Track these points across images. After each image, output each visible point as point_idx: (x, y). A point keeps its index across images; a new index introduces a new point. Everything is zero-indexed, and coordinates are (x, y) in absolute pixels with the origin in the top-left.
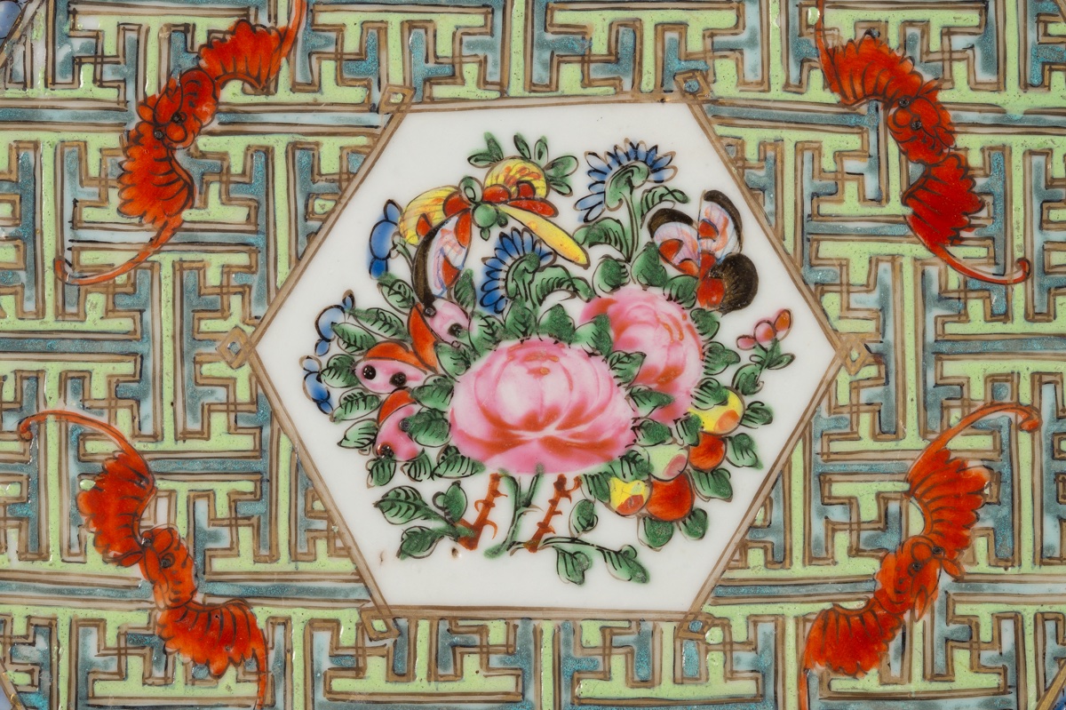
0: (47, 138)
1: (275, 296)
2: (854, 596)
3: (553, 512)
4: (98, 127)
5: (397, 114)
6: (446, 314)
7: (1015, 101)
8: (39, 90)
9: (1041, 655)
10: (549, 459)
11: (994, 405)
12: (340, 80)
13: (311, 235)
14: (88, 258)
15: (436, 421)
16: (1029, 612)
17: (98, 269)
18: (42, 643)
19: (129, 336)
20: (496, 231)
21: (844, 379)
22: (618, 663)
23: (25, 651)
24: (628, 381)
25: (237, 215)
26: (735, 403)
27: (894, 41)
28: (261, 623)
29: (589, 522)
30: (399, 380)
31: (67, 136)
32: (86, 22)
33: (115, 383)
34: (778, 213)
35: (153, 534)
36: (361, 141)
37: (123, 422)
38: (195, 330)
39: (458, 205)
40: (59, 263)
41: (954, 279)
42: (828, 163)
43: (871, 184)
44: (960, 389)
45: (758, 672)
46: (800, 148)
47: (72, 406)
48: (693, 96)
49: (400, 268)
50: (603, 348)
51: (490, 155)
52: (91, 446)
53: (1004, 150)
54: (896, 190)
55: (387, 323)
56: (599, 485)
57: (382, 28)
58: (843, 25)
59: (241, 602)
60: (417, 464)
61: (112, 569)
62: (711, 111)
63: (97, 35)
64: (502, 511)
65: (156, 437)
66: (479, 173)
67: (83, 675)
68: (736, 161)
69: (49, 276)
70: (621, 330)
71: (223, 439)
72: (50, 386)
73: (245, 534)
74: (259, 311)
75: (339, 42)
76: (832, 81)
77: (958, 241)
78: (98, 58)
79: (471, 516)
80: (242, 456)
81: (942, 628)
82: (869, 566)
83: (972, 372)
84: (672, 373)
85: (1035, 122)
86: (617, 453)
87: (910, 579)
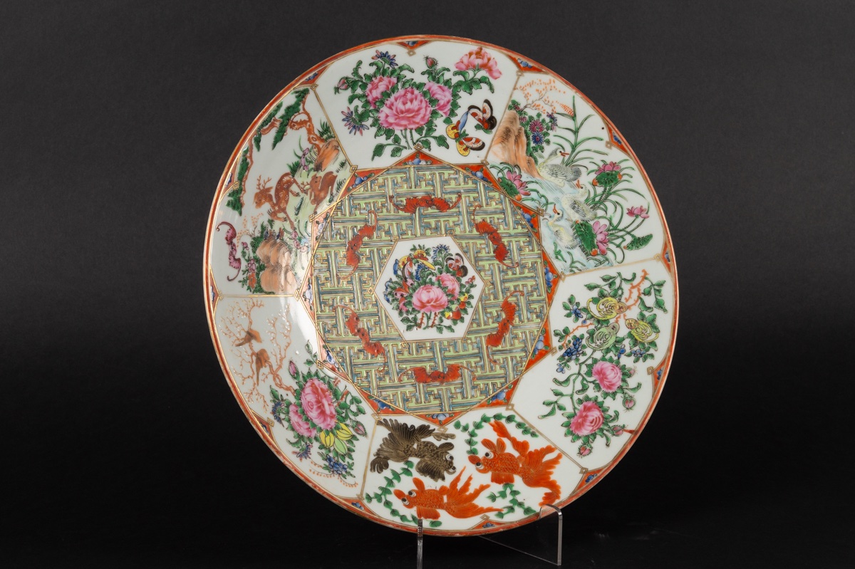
0: (332, 250)
1: (377, 280)
3: (435, 320)
4: (341, 247)
5: (396, 242)
6: (410, 281)
7: (512, 232)
8: (329, 240)
9: (530, 340)
10: (433, 309)
11: (515, 291)
12: (385, 236)
13: (382, 267)
14: (342, 274)
15: (410, 303)
16: (527, 331)
17: (344, 276)
18: (342, 353)
19: (351, 290)
20: (417, 264)
21: (486, 289)
22: (451, 348)
23: (340, 354)
24: (445, 292)
25: (368, 264)
26: (466, 295)
27: (489, 221)
28: (383, 346)
29: (442, 321)
30: (402, 295)
31: (336, 250)
32: (337, 226)
33: (350, 299)
34: (470, 255)
35: (360, 329)
36: (390, 247)
38: (363, 287)
39: (410, 259)
40: (337, 275)
43: (487, 249)
44: (508, 289)
45: (478, 348)
46: (473, 243)
48: (451, 234)
49: (400, 273)
50: (440, 286)
51: (414, 249)
53: (511, 241)
55: (399, 284)
56: (443, 313)
57: (392, 225)
58: (479, 219)
59: (378, 342)
60: (407, 312)
62: (455, 237)
63: (339, 229)
64: (425, 320)
66: (412, 253)
67: (351, 359)
68: (461, 247)
69: (335, 278)
70: (443, 282)
71: (371, 309)
72: (338, 301)
73: (378, 328)
74: (374, 283)
75: (384, 228)
76: (478, 230)
77: (505, 260)
78: (339, 234)
79: (419, 321)
80: (375, 312)
81: (512, 336)
82: (496, 325)
83: (511, 285)
84: (454, 290)
85: (516, 235)
86: (445, 307)
87: (504, 327)
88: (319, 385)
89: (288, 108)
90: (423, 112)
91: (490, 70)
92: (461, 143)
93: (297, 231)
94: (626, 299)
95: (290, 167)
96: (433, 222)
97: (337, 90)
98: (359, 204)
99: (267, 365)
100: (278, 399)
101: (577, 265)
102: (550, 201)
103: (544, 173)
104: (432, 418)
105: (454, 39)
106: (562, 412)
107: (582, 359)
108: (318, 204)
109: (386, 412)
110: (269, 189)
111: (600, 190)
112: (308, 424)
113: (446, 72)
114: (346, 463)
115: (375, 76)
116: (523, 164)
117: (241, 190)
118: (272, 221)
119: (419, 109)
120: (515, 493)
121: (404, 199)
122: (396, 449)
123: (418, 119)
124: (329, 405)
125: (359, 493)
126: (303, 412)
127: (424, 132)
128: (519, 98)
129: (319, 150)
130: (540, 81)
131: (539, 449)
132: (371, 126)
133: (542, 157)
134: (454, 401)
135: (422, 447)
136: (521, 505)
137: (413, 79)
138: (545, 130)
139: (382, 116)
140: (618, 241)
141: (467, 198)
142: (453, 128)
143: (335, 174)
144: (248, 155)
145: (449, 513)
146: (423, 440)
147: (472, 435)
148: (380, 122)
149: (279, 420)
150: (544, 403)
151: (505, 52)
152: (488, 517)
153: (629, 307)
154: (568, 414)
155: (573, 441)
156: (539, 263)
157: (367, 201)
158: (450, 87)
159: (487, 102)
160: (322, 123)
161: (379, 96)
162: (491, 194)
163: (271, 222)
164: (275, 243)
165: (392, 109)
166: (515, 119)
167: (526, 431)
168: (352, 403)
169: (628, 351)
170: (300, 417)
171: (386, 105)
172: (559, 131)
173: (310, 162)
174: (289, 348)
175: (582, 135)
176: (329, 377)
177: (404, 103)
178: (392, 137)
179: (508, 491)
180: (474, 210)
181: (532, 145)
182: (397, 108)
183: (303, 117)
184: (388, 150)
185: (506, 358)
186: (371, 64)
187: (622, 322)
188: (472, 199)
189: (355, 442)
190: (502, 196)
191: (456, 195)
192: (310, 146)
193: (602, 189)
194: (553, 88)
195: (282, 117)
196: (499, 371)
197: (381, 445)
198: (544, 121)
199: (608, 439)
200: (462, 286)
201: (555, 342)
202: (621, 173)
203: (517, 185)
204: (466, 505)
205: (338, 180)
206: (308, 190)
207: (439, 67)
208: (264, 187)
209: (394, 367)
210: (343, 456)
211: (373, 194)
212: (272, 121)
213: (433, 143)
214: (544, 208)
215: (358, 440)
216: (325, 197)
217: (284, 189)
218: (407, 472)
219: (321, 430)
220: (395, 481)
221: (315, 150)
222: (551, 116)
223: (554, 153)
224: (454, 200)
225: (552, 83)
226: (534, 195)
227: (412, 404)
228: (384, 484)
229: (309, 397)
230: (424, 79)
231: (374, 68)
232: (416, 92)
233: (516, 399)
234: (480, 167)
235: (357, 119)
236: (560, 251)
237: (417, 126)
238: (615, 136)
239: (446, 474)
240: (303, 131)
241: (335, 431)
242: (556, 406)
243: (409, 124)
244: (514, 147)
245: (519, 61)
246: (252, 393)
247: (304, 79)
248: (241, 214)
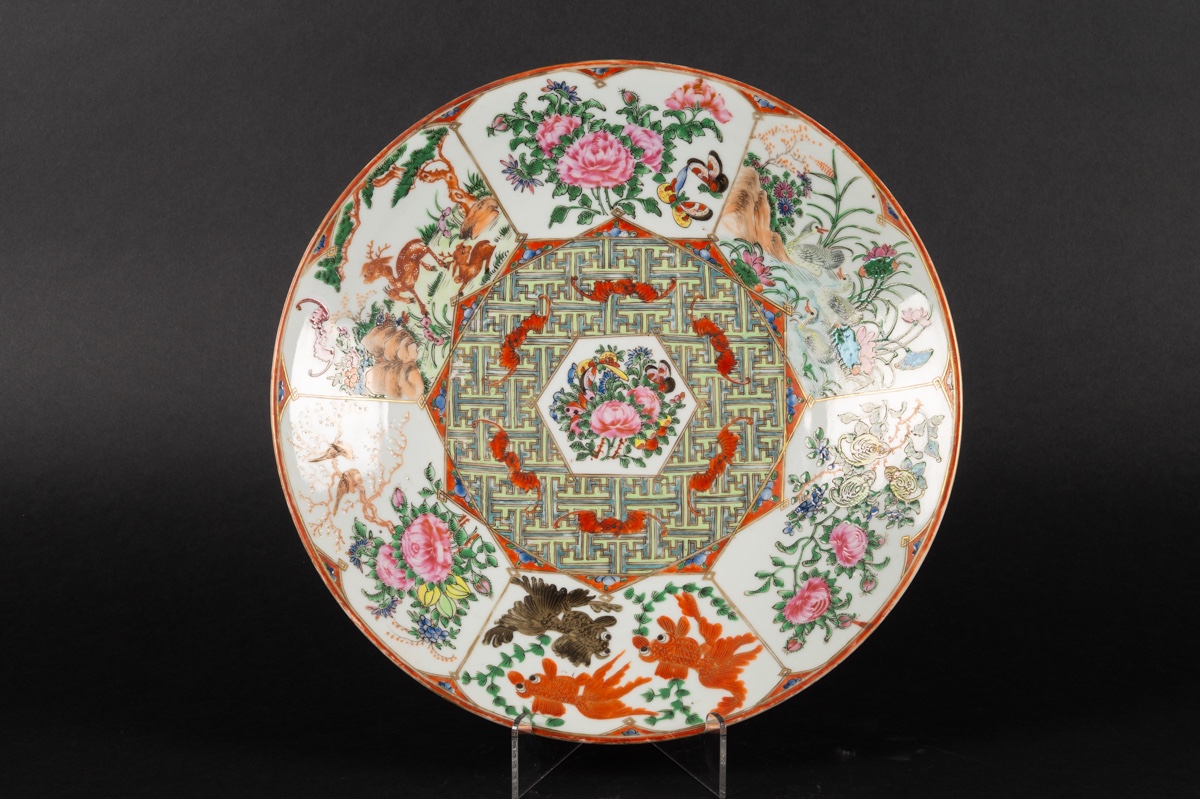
0: (480, 345)
1: (542, 389)
2: (703, 470)
3: (619, 448)
4: (494, 342)
5: (575, 339)
6: (589, 394)
7: (745, 335)
8: (478, 332)
9: (754, 486)
10: (618, 434)
11: (741, 417)
12: (560, 330)
13: (552, 372)
14: (491, 378)
15: (586, 423)
16: (750, 474)
17: (494, 381)
18: (478, 483)
19: (502, 400)
20: (603, 371)
21: (699, 411)
22: (637, 489)
23: (474, 485)
24: (640, 412)
25: (532, 367)
26: (669, 418)
27: (712, 319)
28: (538, 478)
29: (629, 451)
30: (576, 412)
31: (486, 345)
32: (491, 314)
33: (498, 413)
34: (681, 366)
35: (509, 453)
36: (566, 347)
37: (501, 423)
38: (520, 398)
39: (592, 364)
40: (483, 379)
41: (729, 383)
42: (694, 352)
43: (706, 357)
44: (731, 413)
45: (676, 491)
46: (686, 348)
47: (487, 418)
48: (657, 334)
49: (576, 382)
50: (633, 403)
51: (601, 350)
52: (492, 429)
53: (742, 348)
54: (713, 359)
55: (573, 397)
56: (632, 441)
57: (571, 316)
58: (698, 315)
59: (533, 472)
60: (581, 435)
61: (497, 463)
62: (662, 338)
63: (494, 318)
64: (605, 448)
65: (509, 427)
66: (598, 355)
67: (490, 492)
68: (669, 352)
69: (481, 383)
70: (638, 398)
71: (528, 428)
72: (481, 413)
73: (534, 454)
74: (538, 393)
75: (560, 320)
76: (695, 330)
77: (730, 373)
78: (494, 324)
79: (596, 449)
80: (533, 433)
81: (727, 478)
82: (707, 462)
83: (735, 409)
84: (652, 410)
85: (751, 341)
86: (637, 432)
87: (718, 465)
88: (435, 523)
89: (416, 153)
90: (622, 164)
91: (715, 111)
92: (679, 210)
93: (431, 316)
94: (890, 438)
95: (421, 231)
96: (631, 315)
97: (491, 131)
98: (526, 286)
99: (356, 489)
100: (364, 536)
101: (831, 386)
102: (801, 296)
103: (795, 256)
104: (594, 581)
105: (662, 66)
106: (779, 588)
107: (820, 517)
108: (465, 283)
109: (530, 567)
110: (386, 260)
111: (868, 283)
112: (403, 572)
113: (652, 111)
114: (448, 629)
115: (547, 113)
116: (766, 241)
117: (341, 258)
118: (391, 302)
119: (617, 161)
120: (682, 693)
121: (592, 282)
122: (531, 617)
123: (615, 174)
124: (445, 550)
125: (454, 670)
126: (401, 557)
127: (626, 192)
128: (758, 149)
129: (467, 211)
130: (786, 127)
131: (734, 636)
132: (546, 181)
133: (791, 233)
134: (630, 560)
135: (570, 619)
136: (685, 709)
137: (605, 120)
138: (796, 196)
139: (562, 169)
140: (888, 357)
141: (684, 287)
142: (667, 189)
143: (492, 243)
144: (353, 212)
145: (580, 710)
146: (574, 609)
147: (647, 609)
148: (560, 176)
149: (358, 563)
150: (756, 575)
151: (736, 86)
152: (633, 722)
153: (891, 450)
154: (783, 593)
155: (782, 630)
156: (779, 381)
157: (539, 282)
158: (659, 132)
159: (713, 153)
160: (471, 175)
161: (556, 141)
162: (719, 281)
163: (389, 304)
164: (394, 331)
165: (577, 160)
166: (754, 179)
167: (722, 611)
168: (481, 550)
169: (882, 511)
170: (393, 562)
171: (568, 153)
172: (814, 198)
173: (454, 226)
174: (398, 471)
175: (845, 205)
176: (453, 515)
177: (595, 153)
178: (579, 198)
179: (675, 689)
180: (694, 302)
181: (779, 215)
182: (583, 159)
183: (442, 166)
184: (573, 216)
185: (715, 509)
186: (541, 98)
187: (880, 470)
188: (690, 288)
189: (471, 603)
190: (735, 285)
191: (669, 281)
192: (453, 205)
193: (872, 281)
194: (804, 138)
195: (406, 165)
196: (702, 526)
197: (509, 611)
198: (793, 183)
199: (829, 632)
200: (663, 405)
201: (788, 491)
202: (897, 261)
203: (758, 270)
204: (608, 702)
205: (497, 252)
206: (449, 263)
207: (642, 104)
208: (378, 256)
209: (550, 508)
210: (447, 620)
211: (548, 272)
212: (391, 169)
213: (639, 208)
214: (794, 305)
215: (476, 600)
216: (476, 275)
217: (412, 260)
218: (537, 649)
219: (422, 582)
220: (515, 661)
221: (462, 210)
222: (803, 177)
223: (808, 229)
224: (665, 287)
225: (803, 131)
226: (780, 285)
227: (569, 560)
228: (497, 661)
229: (415, 535)
230: (622, 120)
231: (545, 104)
232: (611, 137)
233: (719, 567)
234: (706, 243)
235: (525, 171)
236: (811, 366)
237: (615, 183)
238: (890, 208)
239: (593, 658)
240: (441, 185)
241: (444, 586)
242: (772, 580)
243: (604, 180)
244: (753, 218)
245: (756, 99)
246: (321, 525)
247: (440, 116)
248: (338, 290)
